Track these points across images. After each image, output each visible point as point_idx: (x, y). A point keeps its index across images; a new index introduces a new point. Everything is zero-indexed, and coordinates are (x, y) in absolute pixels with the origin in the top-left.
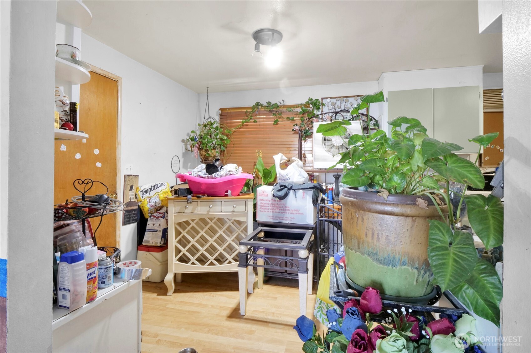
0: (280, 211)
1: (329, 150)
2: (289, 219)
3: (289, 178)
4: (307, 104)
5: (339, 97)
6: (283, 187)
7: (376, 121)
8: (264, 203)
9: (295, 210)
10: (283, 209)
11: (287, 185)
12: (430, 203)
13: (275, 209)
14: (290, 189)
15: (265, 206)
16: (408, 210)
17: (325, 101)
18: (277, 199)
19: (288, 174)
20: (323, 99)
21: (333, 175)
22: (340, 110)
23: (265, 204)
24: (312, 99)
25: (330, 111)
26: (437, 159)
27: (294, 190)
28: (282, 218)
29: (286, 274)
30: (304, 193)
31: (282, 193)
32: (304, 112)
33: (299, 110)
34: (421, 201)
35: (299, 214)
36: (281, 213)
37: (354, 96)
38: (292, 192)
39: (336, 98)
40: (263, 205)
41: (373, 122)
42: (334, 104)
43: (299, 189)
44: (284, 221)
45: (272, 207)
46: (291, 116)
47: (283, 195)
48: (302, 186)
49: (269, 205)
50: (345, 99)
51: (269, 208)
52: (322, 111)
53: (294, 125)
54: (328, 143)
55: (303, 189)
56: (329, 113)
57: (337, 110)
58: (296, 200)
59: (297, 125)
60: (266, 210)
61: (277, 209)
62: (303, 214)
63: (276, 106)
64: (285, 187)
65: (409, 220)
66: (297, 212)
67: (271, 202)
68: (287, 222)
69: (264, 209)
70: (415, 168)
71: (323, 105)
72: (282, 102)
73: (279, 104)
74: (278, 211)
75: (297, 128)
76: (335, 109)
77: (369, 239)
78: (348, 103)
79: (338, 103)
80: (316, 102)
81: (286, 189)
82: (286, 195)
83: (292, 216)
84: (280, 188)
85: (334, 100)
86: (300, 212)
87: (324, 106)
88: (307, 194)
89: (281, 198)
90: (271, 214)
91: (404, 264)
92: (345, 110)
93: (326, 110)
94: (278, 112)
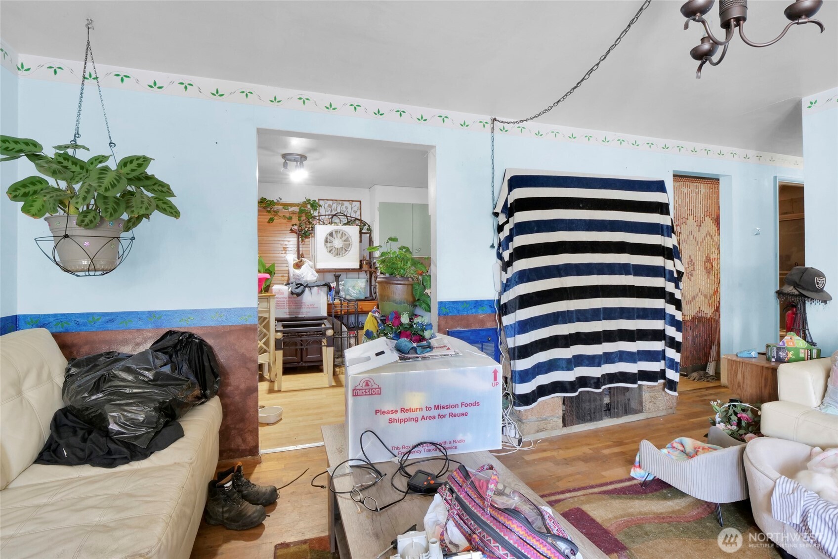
0: (297, 307)
1: (330, 252)
2: (305, 313)
3: (303, 278)
4: (305, 204)
5: (336, 200)
6: (299, 285)
7: (369, 226)
8: (280, 301)
9: (311, 305)
10: (299, 305)
11: (303, 283)
12: (413, 280)
13: (291, 306)
14: (305, 287)
15: (282, 304)
16: (406, 282)
17: (321, 203)
18: (295, 296)
19: (302, 274)
20: (319, 200)
21: (334, 275)
22: (336, 212)
23: (282, 301)
24: (310, 200)
25: (327, 214)
26: (415, 264)
27: (310, 287)
28: (298, 313)
29: (302, 363)
30: (318, 289)
31: (299, 290)
32: (301, 212)
33: (296, 209)
34: (410, 279)
35: (314, 308)
36: (298, 308)
37: (349, 201)
38: (307, 289)
39: (333, 200)
40: (279, 302)
41: (366, 227)
42: (330, 206)
43: (313, 287)
44: (300, 316)
45: (289, 303)
46: (288, 215)
47: (301, 292)
48: (316, 284)
49: (285, 302)
50: (341, 202)
51: (285, 305)
52: (319, 213)
53: (293, 225)
54: (329, 245)
55: (318, 286)
56: (326, 215)
57: (334, 213)
58: (312, 296)
59: (296, 225)
60: (283, 307)
61: (294, 305)
62: (317, 308)
63: (272, 203)
64: (301, 285)
65: (406, 286)
66: (312, 306)
67: (287, 299)
68: (303, 316)
69: (280, 306)
70: (408, 267)
71: (320, 206)
72: (279, 200)
73: (275, 201)
74: (294, 307)
75: (296, 227)
76: (331, 211)
77: (392, 295)
78: (344, 207)
79: (335, 205)
80: (314, 203)
81: (303, 286)
82: (303, 291)
83: (308, 310)
84: (296, 286)
85: (331, 203)
86: (315, 306)
87: (320, 208)
88: (321, 290)
89: (299, 295)
90: (287, 310)
91: (405, 303)
92: (340, 213)
93: (322, 211)
94: (272, 210)
